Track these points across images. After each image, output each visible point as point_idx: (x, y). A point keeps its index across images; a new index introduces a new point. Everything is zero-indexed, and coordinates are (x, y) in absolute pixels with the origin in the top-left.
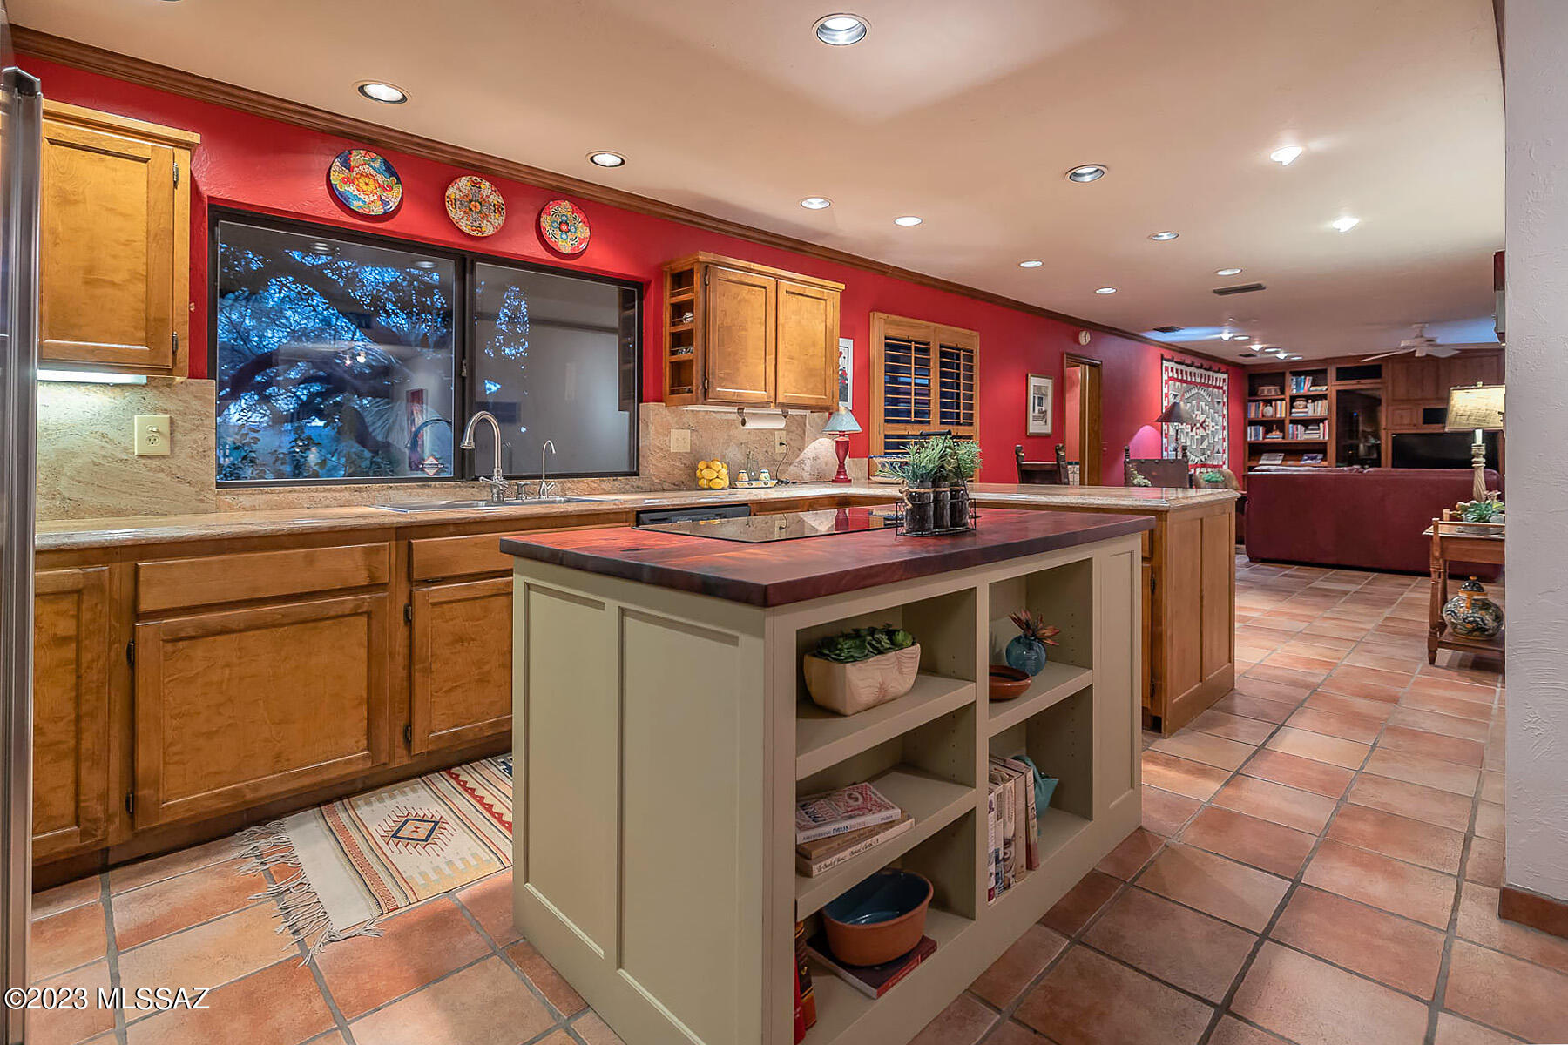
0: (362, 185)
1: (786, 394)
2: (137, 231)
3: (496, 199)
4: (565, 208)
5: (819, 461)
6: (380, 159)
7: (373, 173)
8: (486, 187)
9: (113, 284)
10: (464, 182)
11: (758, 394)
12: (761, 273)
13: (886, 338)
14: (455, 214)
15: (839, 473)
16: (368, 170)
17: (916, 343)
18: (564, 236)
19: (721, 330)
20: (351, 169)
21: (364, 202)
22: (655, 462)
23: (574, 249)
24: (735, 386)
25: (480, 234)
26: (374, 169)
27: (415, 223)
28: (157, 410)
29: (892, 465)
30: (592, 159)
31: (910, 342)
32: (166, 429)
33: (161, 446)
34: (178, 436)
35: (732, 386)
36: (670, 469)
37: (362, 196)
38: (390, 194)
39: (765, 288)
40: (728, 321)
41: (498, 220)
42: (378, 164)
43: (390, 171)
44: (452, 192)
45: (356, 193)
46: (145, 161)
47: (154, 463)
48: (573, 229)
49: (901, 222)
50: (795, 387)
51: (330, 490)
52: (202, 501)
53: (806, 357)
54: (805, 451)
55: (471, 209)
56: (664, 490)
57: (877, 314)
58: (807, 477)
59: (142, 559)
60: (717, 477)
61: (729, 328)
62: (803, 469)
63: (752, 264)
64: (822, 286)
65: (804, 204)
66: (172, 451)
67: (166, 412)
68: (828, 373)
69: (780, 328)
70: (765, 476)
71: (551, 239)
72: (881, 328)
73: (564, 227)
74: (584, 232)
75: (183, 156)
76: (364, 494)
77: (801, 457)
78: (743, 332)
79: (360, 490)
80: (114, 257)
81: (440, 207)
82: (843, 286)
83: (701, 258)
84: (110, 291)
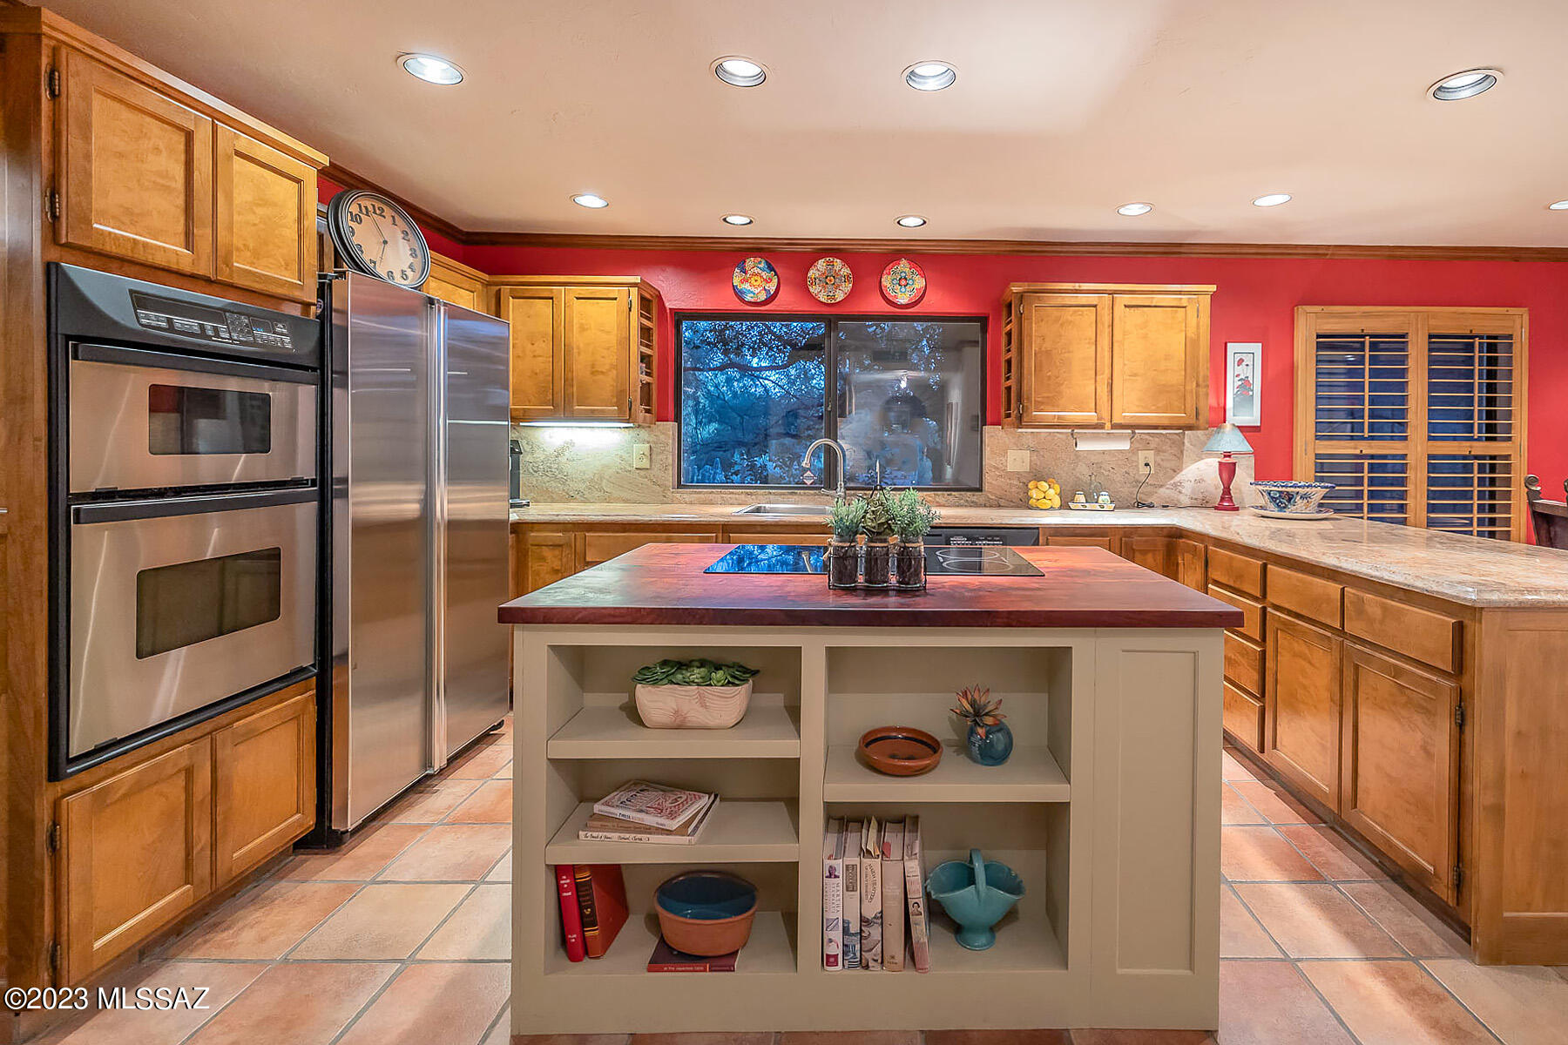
0: (753, 281)
1: (1124, 414)
2: (613, 340)
3: (846, 271)
4: (904, 266)
5: (1203, 484)
6: (763, 261)
7: (760, 272)
8: (838, 263)
9: (602, 373)
10: (821, 264)
11: (1089, 416)
12: (1089, 293)
13: (1319, 336)
14: (814, 290)
15: (1222, 499)
16: (756, 270)
17: (1371, 336)
18: (903, 290)
19: (1038, 355)
20: (745, 273)
21: (754, 294)
22: (990, 481)
23: (911, 299)
24: (1056, 409)
25: (833, 301)
26: (760, 269)
27: (788, 301)
28: (644, 442)
29: (1269, 494)
30: (899, 223)
31: (1363, 336)
32: (647, 453)
33: (645, 463)
34: (654, 457)
35: (1051, 409)
36: (1007, 488)
37: (753, 290)
38: (770, 284)
39: (1095, 306)
40: (1047, 345)
41: (847, 287)
42: (762, 265)
43: (771, 269)
44: (812, 273)
45: (750, 288)
46: (616, 299)
47: (642, 473)
48: (910, 282)
49: (1264, 202)
50: (1138, 406)
51: (733, 493)
52: (665, 496)
53: (1155, 372)
54: (1183, 473)
55: (827, 283)
56: (999, 506)
57: (1301, 309)
58: (1185, 500)
59: (588, 531)
60: (1044, 498)
61: (1048, 353)
62: (1180, 492)
63: (1077, 284)
64: (1180, 293)
65: (1122, 211)
66: (651, 466)
67: (648, 442)
68: (1188, 388)
69: (1115, 345)
70: (1104, 498)
71: (890, 294)
72: (1309, 324)
73: (903, 282)
74: (920, 283)
75: (634, 291)
76: (754, 497)
77: (1177, 479)
78: (1066, 355)
79: (751, 494)
80: (603, 357)
81: (803, 286)
82: (1213, 288)
83: (1015, 289)
84: (601, 377)
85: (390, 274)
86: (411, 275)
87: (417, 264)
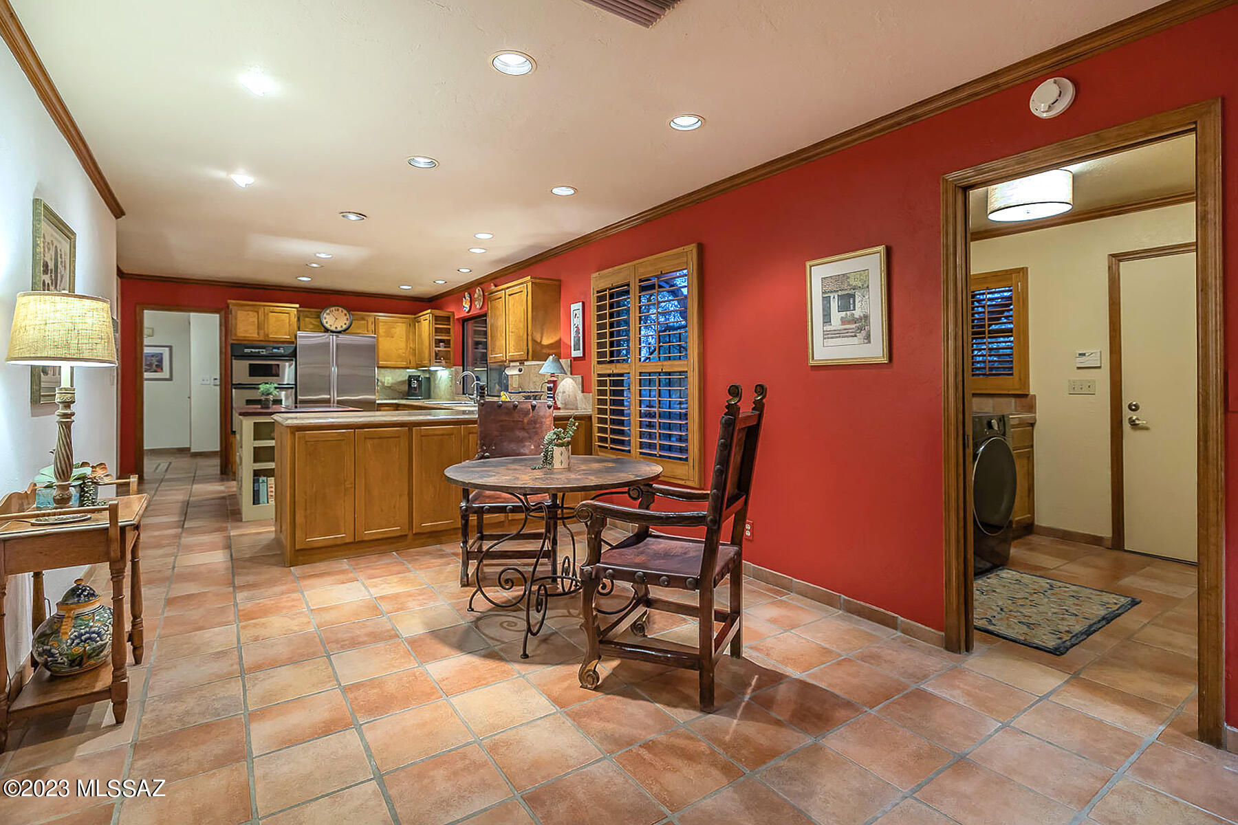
1: (509, 354)
11: (501, 356)
13: (598, 293)
19: (491, 326)
24: (495, 353)
40: (493, 321)
46: (427, 319)
50: (513, 349)
53: (517, 330)
61: (493, 324)
64: (520, 284)
69: (506, 317)
78: (497, 325)
85: (336, 328)
86: (344, 327)
87: (348, 323)
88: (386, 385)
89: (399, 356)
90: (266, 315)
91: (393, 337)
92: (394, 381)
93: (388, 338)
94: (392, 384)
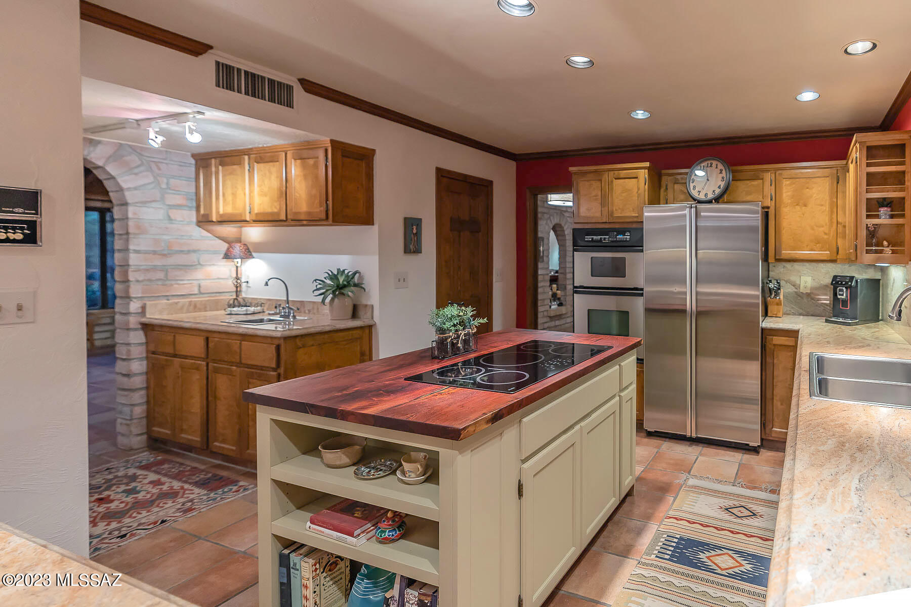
85: (706, 195)
86: (718, 191)
87: (723, 184)
88: (802, 290)
89: (818, 241)
90: (610, 183)
91: (805, 206)
92: (815, 284)
93: (798, 208)
94: (812, 288)
